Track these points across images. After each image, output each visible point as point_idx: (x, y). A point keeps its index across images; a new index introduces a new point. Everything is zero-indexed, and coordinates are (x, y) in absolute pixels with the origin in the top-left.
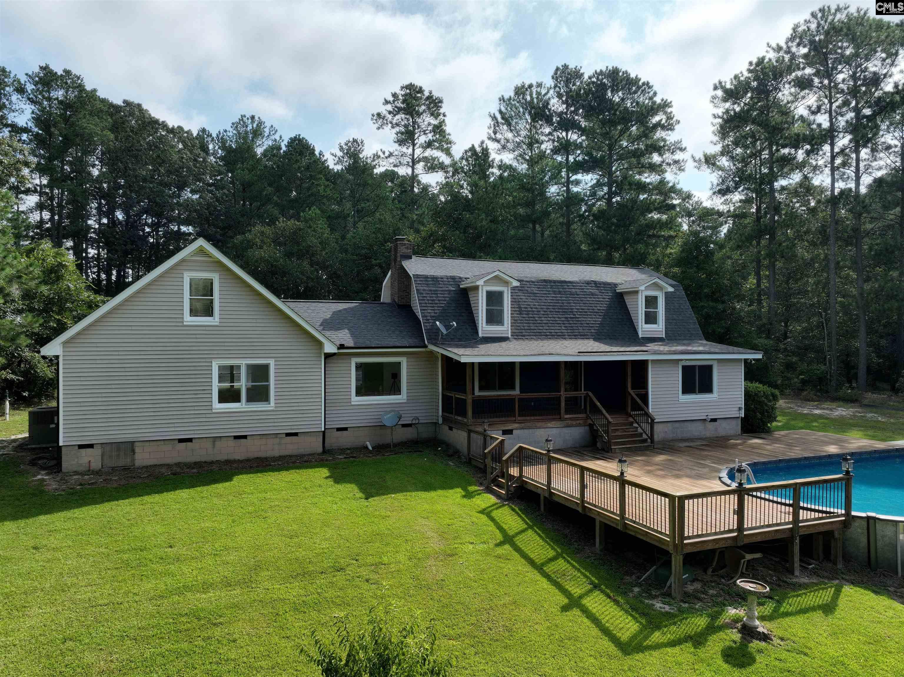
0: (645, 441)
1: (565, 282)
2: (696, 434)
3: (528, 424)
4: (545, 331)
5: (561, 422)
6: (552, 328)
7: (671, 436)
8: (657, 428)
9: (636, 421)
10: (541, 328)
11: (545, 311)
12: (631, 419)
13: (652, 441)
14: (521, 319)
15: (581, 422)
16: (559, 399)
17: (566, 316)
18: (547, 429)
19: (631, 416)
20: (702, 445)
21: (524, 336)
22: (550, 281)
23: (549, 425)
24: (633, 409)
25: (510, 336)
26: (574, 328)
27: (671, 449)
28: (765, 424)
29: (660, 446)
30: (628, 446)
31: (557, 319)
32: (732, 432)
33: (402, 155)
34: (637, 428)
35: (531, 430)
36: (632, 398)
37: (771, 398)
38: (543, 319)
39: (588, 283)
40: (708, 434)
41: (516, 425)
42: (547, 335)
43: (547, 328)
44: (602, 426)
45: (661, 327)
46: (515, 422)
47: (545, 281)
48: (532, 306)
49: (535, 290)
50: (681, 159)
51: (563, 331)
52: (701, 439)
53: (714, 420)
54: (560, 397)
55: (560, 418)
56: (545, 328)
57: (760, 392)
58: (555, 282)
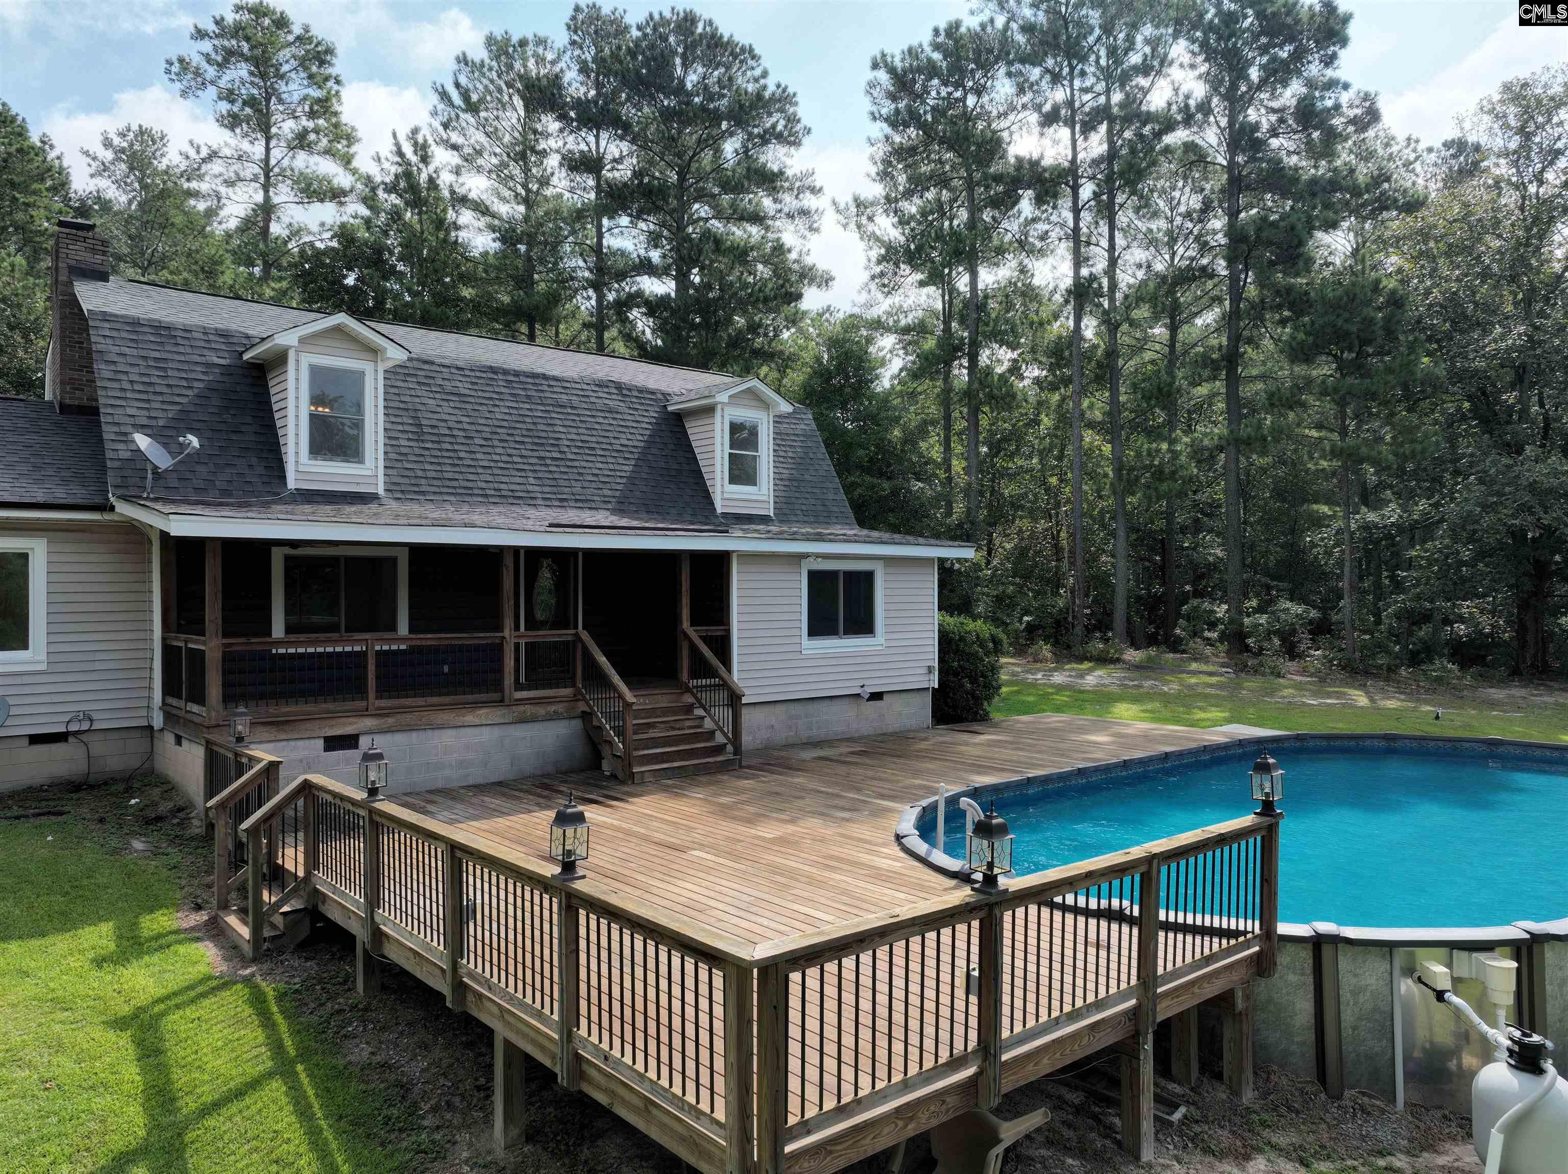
0: (720, 749)
1: (545, 377)
2: (838, 728)
3: (409, 718)
4: (483, 485)
5: (503, 711)
6: (504, 479)
7: (781, 736)
8: (748, 717)
9: (699, 701)
10: (471, 477)
11: (485, 439)
12: (689, 699)
13: (737, 750)
14: (417, 451)
15: (560, 708)
16: (498, 648)
17: (542, 454)
18: (463, 731)
19: (688, 690)
20: (852, 753)
21: (423, 493)
22: (506, 372)
23: (470, 718)
24: (694, 675)
25: (381, 491)
26: (561, 483)
27: (780, 765)
28: (978, 701)
29: (754, 761)
30: (676, 764)
31: (516, 459)
32: (912, 723)
33: (240, 158)
34: (703, 718)
35: (414, 735)
36: (694, 649)
37: (991, 645)
38: (479, 456)
39: (601, 384)
40: (866, 729)
41: (368, 723)
42: (486, 496)
43: (490, 478)
44: (610, 717)
45: (764, 491)
46: (364, 713)
47: (493, 370)
48: (451, 424)
49: (463, 388)
50: (813, 208)
51: (530, 488)
52: (850, 740)
53: (876, 696)
54: (501, 644)
55: (502, 701)
56: (482, 477)
57: (969, 632)
58: (517, 374)
